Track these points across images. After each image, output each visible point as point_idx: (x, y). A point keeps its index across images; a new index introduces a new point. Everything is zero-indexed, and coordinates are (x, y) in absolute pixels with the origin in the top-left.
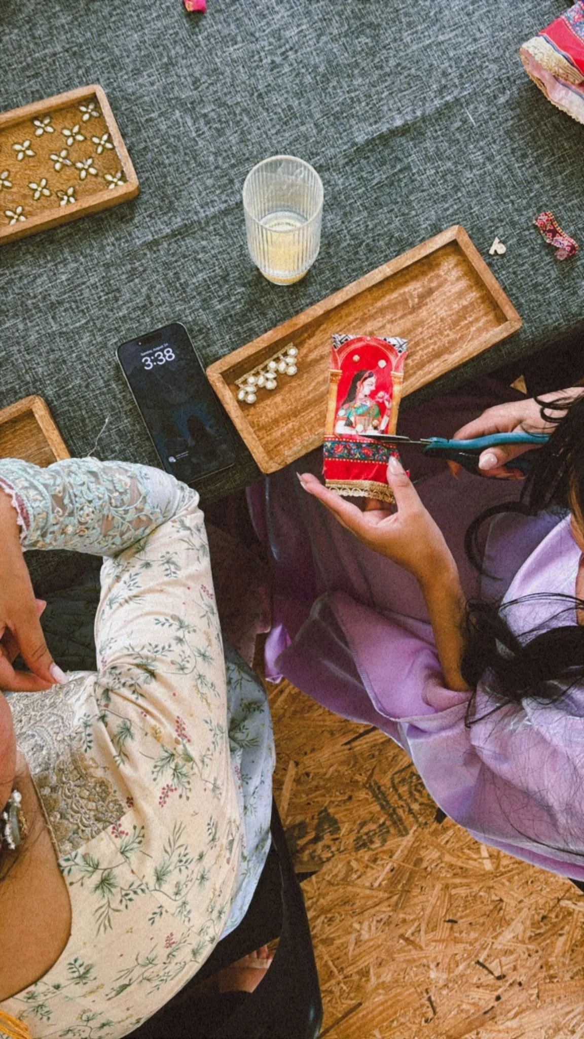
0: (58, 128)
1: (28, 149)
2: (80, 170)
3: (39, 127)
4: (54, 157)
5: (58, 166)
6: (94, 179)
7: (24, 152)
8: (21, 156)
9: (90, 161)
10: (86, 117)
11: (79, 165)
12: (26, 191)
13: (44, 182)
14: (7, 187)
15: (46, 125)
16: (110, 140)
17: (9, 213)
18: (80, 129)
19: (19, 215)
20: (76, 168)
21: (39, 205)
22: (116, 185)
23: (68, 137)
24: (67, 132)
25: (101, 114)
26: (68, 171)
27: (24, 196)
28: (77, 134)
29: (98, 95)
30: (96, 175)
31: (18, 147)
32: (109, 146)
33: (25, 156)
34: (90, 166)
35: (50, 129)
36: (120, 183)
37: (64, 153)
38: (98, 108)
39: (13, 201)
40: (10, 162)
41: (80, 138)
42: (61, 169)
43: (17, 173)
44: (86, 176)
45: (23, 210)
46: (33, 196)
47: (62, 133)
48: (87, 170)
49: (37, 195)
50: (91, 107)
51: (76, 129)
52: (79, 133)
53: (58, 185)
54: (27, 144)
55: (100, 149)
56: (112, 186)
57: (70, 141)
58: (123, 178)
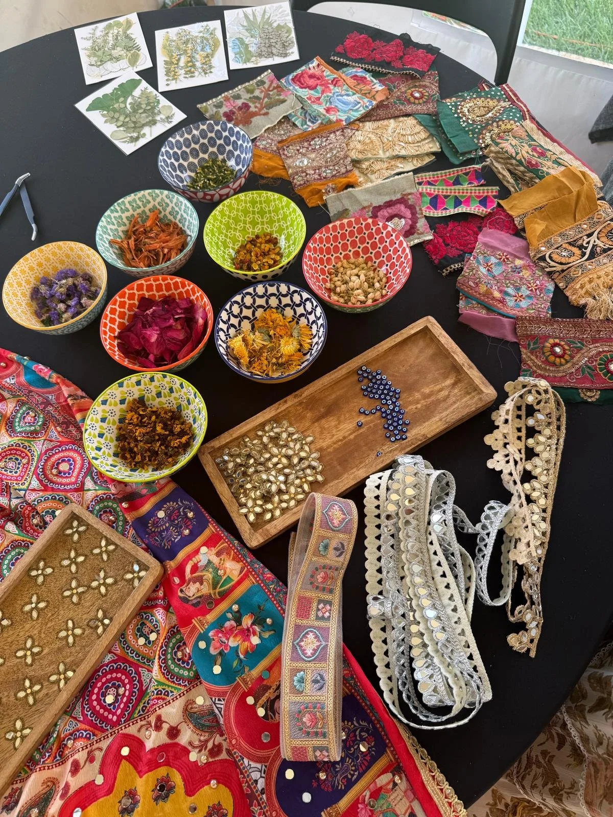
0: (56, 563)
1: (38, 603)
2: (98, 587)
3: (38, 576)
4: (67, 593)
5: (75, 599)
6: (114, 588)
7: (36, 608)
8: (35, 614)
9: (102, 574)
10: (76, 537)
11: (95, 584)
12: (59, 644)
13: (70, 624)
14: (39, 653)
15: (43, 570)
16: (109, 542)
17: (53, 678)
18: (76, 550)
19: (65, 673)
20: (94, 589)
21: (78, 648)
22: (140, 578)
23: (70, 566)
24: (66, 562)
25: (88, 525)
26: (88, 596)
27: (60, 650)
28: (75, 558)
29: (76, 512)
30: (116, 582)
31: (27, 608)
32: (111, 547)
33: (39, 611)
34: (105, 579)
35: (49, 571)
36: (143, 574)
37: (74, 584)
38: (81, 522)
39: (52, 663)
40: (28, 626)
41: (81, 559)
42: (80, 599)
43: (40, 632)
44: (107, 590)
45: (65, 665)
46: (68, 643)
47: (62, 566)
48: (104, 584)
49: (71, 640)
50: (75, 524)
51: (73, 554)
52: (77, 555)
53: (85, 617)
54: (34, 599)
55: (105, 557)
56: (136, 583)
57: (73, 568)
58: (144, 567)
